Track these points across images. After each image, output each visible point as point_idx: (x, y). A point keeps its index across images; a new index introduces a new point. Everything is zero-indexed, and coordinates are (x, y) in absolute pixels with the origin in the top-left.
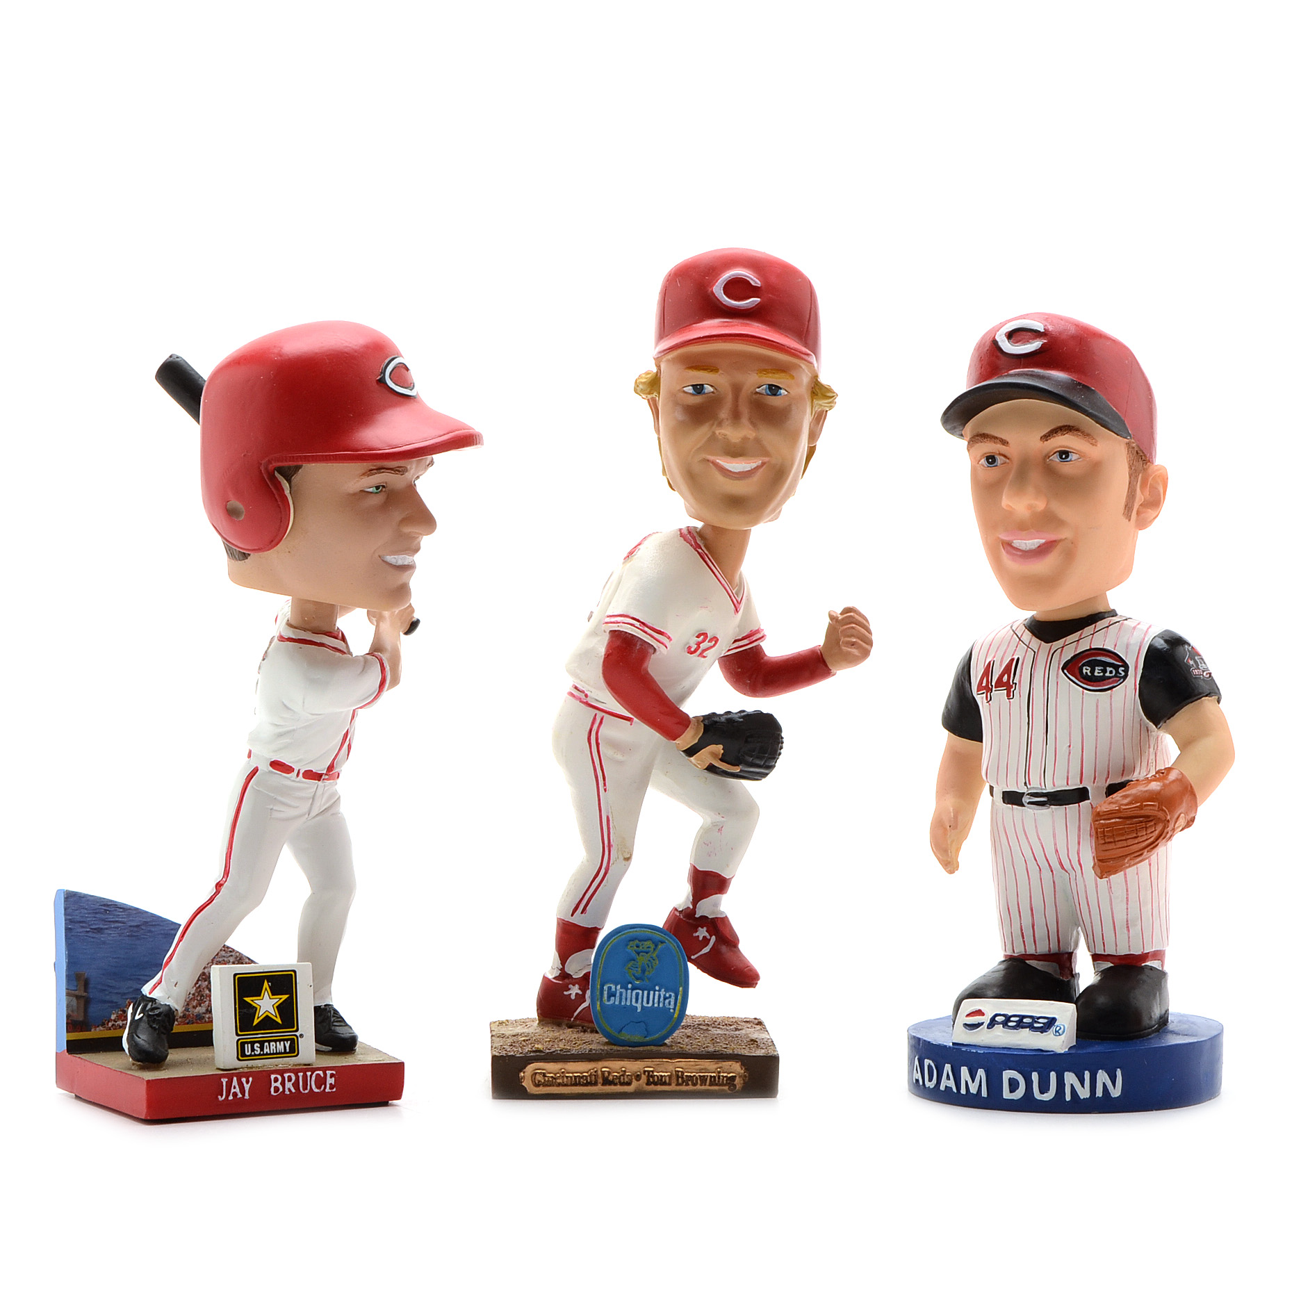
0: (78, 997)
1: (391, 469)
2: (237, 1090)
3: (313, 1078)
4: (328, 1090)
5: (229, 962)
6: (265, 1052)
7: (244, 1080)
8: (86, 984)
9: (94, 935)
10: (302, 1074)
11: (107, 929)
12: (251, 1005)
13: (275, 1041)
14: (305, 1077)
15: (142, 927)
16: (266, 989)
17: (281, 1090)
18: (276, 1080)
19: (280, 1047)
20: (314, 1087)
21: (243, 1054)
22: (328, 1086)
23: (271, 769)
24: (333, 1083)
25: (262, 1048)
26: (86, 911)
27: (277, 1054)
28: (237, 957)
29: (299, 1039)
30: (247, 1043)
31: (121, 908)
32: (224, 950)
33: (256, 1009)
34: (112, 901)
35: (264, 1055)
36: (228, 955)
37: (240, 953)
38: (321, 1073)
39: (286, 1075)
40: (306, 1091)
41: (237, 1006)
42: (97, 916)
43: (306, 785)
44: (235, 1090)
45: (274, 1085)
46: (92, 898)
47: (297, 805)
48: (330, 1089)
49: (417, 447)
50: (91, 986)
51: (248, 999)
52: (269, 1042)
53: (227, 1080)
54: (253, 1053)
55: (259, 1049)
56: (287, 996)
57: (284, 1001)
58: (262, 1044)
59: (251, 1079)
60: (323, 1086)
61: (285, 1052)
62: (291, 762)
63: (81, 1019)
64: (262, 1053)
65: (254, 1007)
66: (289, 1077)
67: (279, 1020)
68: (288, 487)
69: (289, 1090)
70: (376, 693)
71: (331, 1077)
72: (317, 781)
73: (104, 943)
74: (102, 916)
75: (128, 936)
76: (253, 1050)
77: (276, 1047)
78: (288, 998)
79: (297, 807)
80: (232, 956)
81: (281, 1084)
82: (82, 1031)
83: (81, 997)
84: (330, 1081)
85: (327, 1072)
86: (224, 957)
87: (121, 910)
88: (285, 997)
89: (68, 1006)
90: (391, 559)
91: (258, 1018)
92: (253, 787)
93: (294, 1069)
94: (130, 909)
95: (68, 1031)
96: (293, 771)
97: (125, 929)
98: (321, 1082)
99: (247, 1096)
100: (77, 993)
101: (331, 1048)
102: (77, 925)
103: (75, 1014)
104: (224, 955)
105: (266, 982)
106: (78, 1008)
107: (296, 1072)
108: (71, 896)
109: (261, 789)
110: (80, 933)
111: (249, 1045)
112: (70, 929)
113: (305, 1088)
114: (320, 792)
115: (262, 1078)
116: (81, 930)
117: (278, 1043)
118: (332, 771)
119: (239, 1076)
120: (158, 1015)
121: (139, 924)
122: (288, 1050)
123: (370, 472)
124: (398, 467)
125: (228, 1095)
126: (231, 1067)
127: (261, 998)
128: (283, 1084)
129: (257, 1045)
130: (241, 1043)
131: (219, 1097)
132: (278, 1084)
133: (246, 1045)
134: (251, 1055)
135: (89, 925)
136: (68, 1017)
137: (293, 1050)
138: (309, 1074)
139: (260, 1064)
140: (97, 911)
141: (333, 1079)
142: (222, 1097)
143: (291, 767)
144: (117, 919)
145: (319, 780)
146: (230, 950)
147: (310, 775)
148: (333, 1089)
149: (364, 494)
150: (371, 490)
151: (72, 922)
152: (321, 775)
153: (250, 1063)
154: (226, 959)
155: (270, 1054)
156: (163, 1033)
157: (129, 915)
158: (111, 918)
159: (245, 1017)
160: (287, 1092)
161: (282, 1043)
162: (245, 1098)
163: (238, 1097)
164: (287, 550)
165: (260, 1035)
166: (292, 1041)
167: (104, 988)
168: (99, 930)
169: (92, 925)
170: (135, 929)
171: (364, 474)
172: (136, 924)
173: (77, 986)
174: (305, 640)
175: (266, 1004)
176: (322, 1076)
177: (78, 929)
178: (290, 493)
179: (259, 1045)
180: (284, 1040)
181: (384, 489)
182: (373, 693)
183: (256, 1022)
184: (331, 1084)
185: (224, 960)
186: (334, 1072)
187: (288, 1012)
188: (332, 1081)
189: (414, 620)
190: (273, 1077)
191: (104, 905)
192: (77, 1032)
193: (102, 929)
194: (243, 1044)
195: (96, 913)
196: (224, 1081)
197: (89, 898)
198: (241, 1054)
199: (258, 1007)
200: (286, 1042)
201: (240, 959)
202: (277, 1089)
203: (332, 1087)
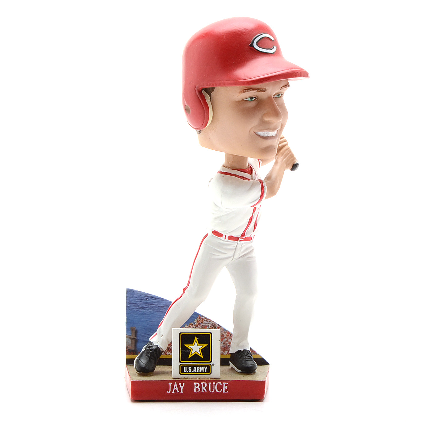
0: (132, 339)
1: (256, 89)
2: (177, 389)
3: (216, 386)
4: (224, 392)
5: (209, 326)
6: (194, 371)
7: (180, 384)
8: (136, 332)
9: (141, 310)
10: (210, 383)
11: (147, 307)
12: (188, 348)
13: (200, 366)
14: (212, 385)
15: (165, 307)
16: (196, 341)
17: (199, 390)
18: (197, 385)
19: (202, 369)
20: (216, 390)
21: (183, 372)
22: (224, 390)
23: (213, 234)
24: (227, 389)
25: (192, 369)
26: (136, 299)
27: (200, 373)
28: (213, 324)
29: (212, 366)
30: (185, 366)
31: (154, 298)
32: (206, 320)
33: (190, 350)
34: (149, 294)
35: (193, 372)
36: (208, 323)
37: (214, 322)
38: (220, 383)
39: (202, 383)
40: (213, 392)
41: (181, 348)
42: (142, 301)
43: (232, 243)
44: (175, 389)
45: (195, 387)
46: (140, 293)
47: (226, 252)
48: (225, 391)
49: (260, 78)
50: (138, 334)
51: (186, 345)
52: (196, 366)
53: (171, 383)
54: (188, 371)
55: (191, 370)
56: (207, 345)
57: (205, 347)
58: (192, 367)
59: (184, 384)
60: (221, 390)
61: (204, 372)
62: (221, 232)
63: (133, 349)
64: (192, 371)
65: (189, 349)
66: (204, 384)
67: (202, 357)
68: (210, 98)
69: (204, 390)
70: (259, 199)
71: (226, 386)
72: (237, 241)
73: (145, 314)
74: (145, 301)
75: (158, 311)
76: (188, 370)
77: (200, 369)
78: (207, 346)
79: (226, 253)
80: (210, 323)
81: (199, 387)
82: (134, 355)
83: (133, 339)
84: (225, 387)
85: (224, 383)
86: (206, 323)
87: (154, 299)
88: (205, 345)
89: (127, 343)
90: (260, 133)
91: (191, 355)
92: (204, 243)
93: (206, 381)
94: (159, 299)
95: (127, 354)
96: (223, 236)
97: (156, 308)
98: (220, 388)
99: (182, 392)
100: (131, 337)
101: (241, 371)
102: (132, 305)
103: (130, 346)
104: (206, 322)
105: (196, 337)
106: (132, 343)
107: (207, 382)
108: (129, 291)
109: (208, 244)
110: (134, 308)
111: (186, 367)
112: (129, 306)
113: (212, 390)
114: (239, 246)
115: (189, 384)
116: (134, 307)
117: (201, 367)
118: (244, 236)
119: (178, 383)
120: (151, 350)
121: (163, 306)
122: (206, 371)
123: (244, 91)
124: (259, 88)
125: (172, 391)
126: (176, 378)
127: (193, 345)
128: (200, 387)
129: (190, 368)
130: (182, 366)
131: (168, 391)
132: (198, 387)
133: (184, 367)
134: (186, 372)
135: (138, 305)
136: (127, 347)
137: (209, 371)
138: (214, 383)
139: (190, 377)
140: (142, 299)
141: (227, 386)
142: (169, 391)
143: (222, 234)
144: (152, 303)
145: (238, 241)
146: (209, 320)
147: (231, 238)
148: (227, 391)
149: (243, 101)
150: (248, 99)
151: (129, 303)
152: (238, 238)
153: (186, 376)
154: (207, 325)
155: (197, 372)
156: (152, 358)
157: (158, 301)
158: (149, 302)
159: (185, 354)
160: (203, 391)
161: (203, 367)
162: (181, 393)
163: (177, 392)
164: (213, 129)
165: (192, 363)
166: (208, 367)
167: (145, 335)
168: (143, 308)
169: (139, 305)
170: (161, 308)
171: (241, 92)
172: (162, 306)
173: (131, 333)
174: (227, 173)
175: (196, 348)
176: (221, 385)
177: (132, 307)
178: (211, 101)
179: (191, 368)
180: (204, 366)
181: (256, 99)
182: (257, 200)
183: (190, 356)
184: (226, 389)
185: (206, 325)
186: (227, 383)
187: (207, 353)
188: (226, 387)
189: (296, 163)
190: (195, 383)
191: (146, 296)
192: (131, 355)
193: (144, 307)
194: (183, 367)
195: (142, 300)
196: (170, 384)
197: (138, 292)
198: (182, 371)
199: (192, 349)
200: (205, 367)
201: (214, 325)
202: (197, 390)
203: (226, 390)
